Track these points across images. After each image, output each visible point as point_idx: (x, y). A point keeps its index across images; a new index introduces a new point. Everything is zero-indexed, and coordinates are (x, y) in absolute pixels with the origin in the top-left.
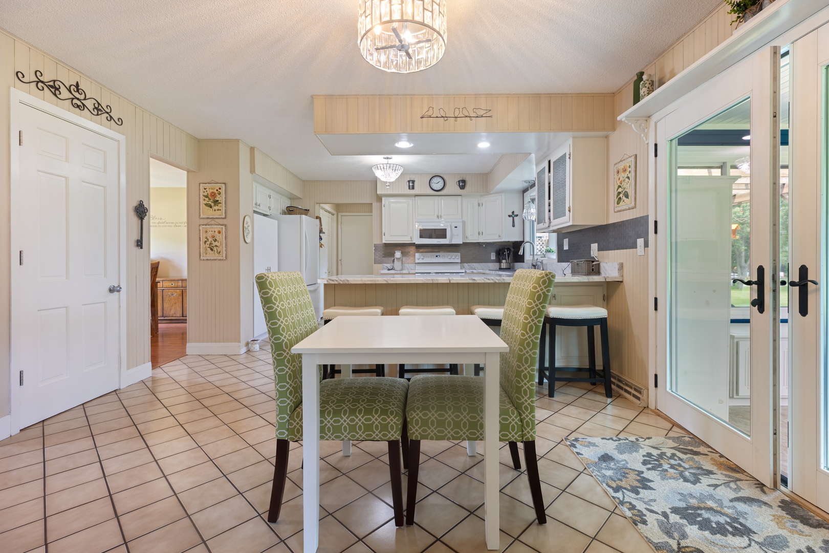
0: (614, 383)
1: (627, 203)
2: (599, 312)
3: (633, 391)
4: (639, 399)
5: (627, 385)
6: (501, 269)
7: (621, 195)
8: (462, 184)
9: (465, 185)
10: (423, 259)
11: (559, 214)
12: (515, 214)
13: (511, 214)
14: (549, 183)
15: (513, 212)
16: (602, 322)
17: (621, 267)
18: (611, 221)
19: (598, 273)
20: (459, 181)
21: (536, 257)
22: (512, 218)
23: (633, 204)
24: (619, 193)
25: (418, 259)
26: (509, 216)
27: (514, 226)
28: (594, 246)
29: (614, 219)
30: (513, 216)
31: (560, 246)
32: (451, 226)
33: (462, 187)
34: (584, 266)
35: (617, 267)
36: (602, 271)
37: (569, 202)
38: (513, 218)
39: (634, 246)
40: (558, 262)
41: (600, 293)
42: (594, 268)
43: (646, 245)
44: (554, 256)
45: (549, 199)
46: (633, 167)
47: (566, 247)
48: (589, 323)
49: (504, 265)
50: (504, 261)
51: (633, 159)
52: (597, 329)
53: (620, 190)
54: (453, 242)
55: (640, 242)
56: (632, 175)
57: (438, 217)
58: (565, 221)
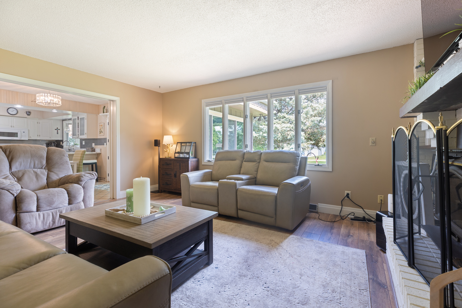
0: (99, 179)
1: (102, 134)
2: (95, 161)
3: (103, 179)
4: (105, 180)
5: (102, 178)
7: (101, 132)
8: (28, 113)
9: (30, 114)
11: (82, 134)
12: (58, 129)
14: (78, 123)
15: (57, 128)
16: (95, 163)
17: (101, 150)
18: (98, 138)
19: (95, 151)
20: (26, 112)
21: (70, 147)
23: (103, 135)
24: (100, 131)
26: (55, 129)
27: (58, 133)
28: (93, 144)
29: (99, 137)
31: (81, 143)
32: (21, 132)
34: (90, 149)
35: (100, 150)
36: (96, 151)
37: (85, 131)
39: (104, 145)
40: (81, 148)
41: (95, 157)
42: (93, 150)
43: (106, 145)
44: (79, 146)
45: (78, 128)
46: (103, 126)
47: (84, 144)
48: (92, 164)
51: (103, 124)
52: (94, 165)
53: (100, 130)
54: (22, 139)
55: (105, 144)
56: (103, 127)
57: (11, 126)
58: (85, 137)
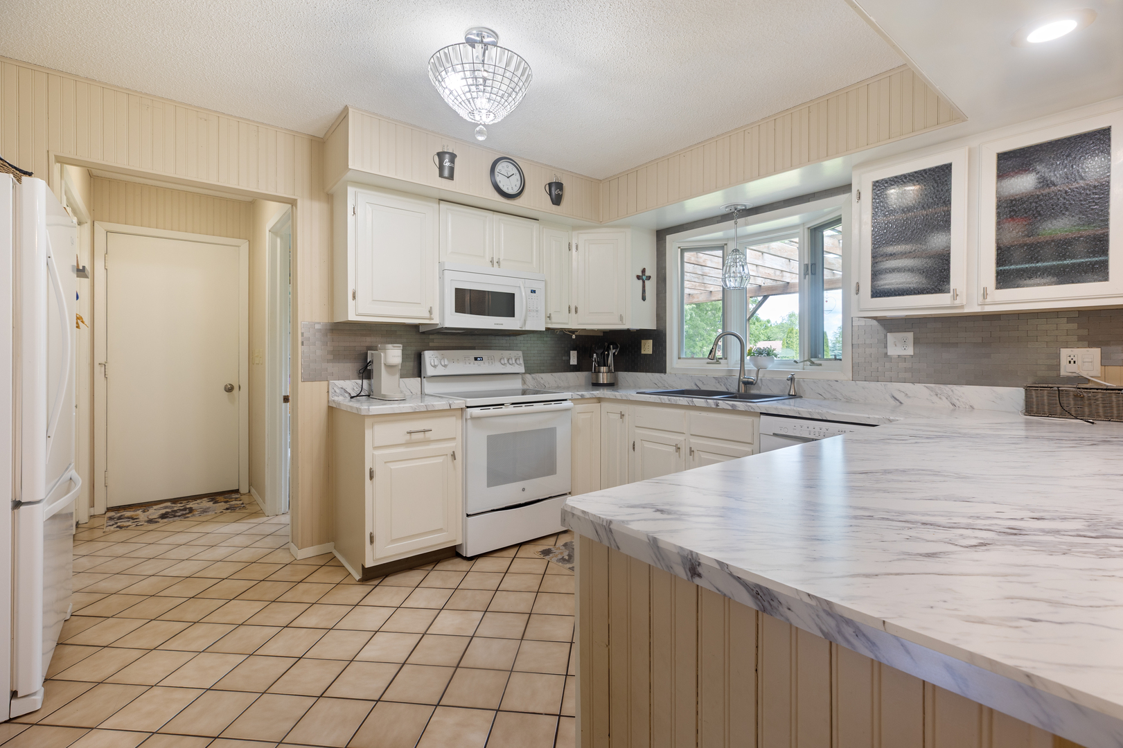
6: (596, 385)
8: (556, 193)
9: (561, 195)
10: (445, 366)
12: (647, 274)
13: (640, 274)
15: (644, 271)
20: (550, 185)
22: (641, 282)
25: (435, 366)
26: (637, 277)
27: (644, 299)
30: (644, 277)
32: (525, 288)
33: (557, 200)
38: (644, 282)
49: (603, 377)
50: (603, 369)
54: (529, 327)
57: (493, 262)
